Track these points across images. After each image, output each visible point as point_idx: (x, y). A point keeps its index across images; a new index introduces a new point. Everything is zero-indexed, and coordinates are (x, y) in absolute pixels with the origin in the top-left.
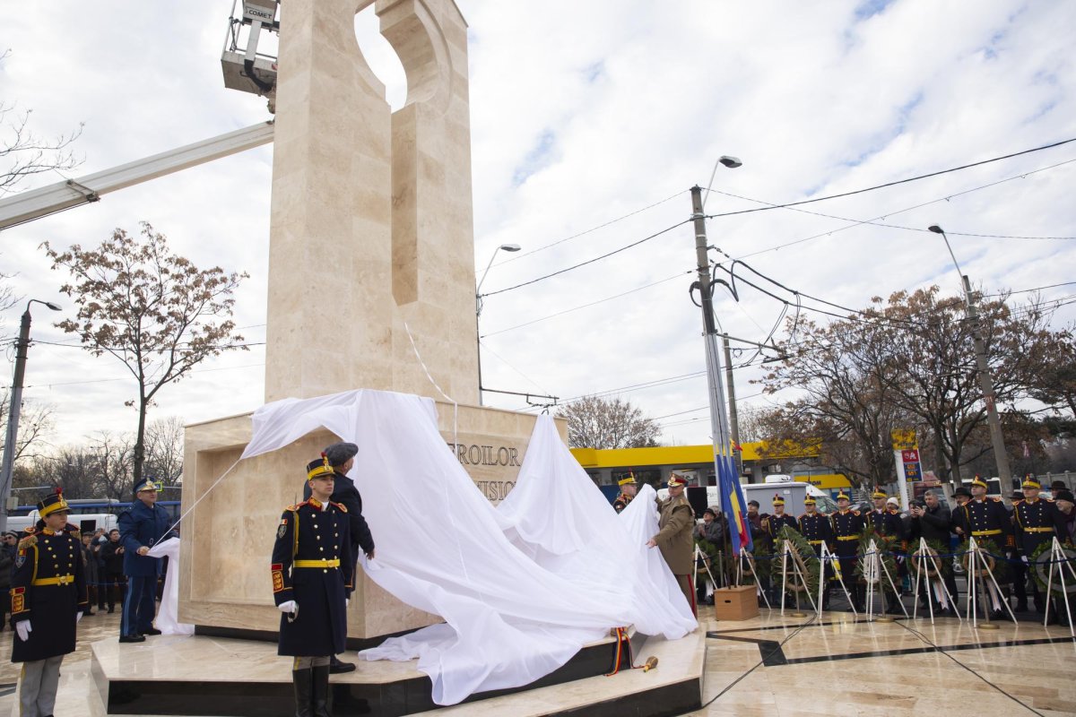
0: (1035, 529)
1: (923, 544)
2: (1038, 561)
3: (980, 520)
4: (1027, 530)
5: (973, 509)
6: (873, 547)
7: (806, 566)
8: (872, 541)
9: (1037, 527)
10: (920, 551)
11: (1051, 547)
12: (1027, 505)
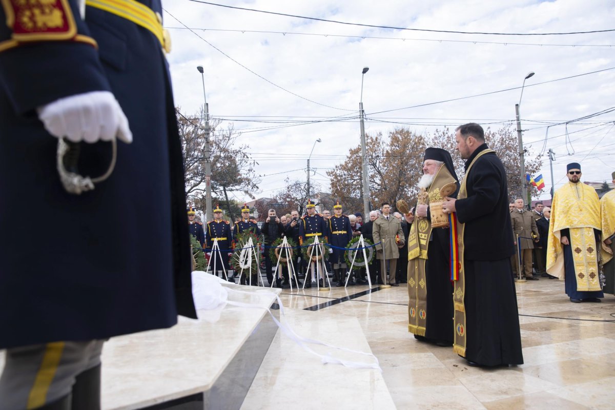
0: (340, 232)
1: (285, 240)
2: (350, 248)
3: (313, 227)
4: (334, 233)
5: (309, 220)
6: (250, 242)
7: (195, 258)
8: (250, 239)
9: (341, 231)
10: (283, 244)
11: (358, 240)
12: (336, 218)
